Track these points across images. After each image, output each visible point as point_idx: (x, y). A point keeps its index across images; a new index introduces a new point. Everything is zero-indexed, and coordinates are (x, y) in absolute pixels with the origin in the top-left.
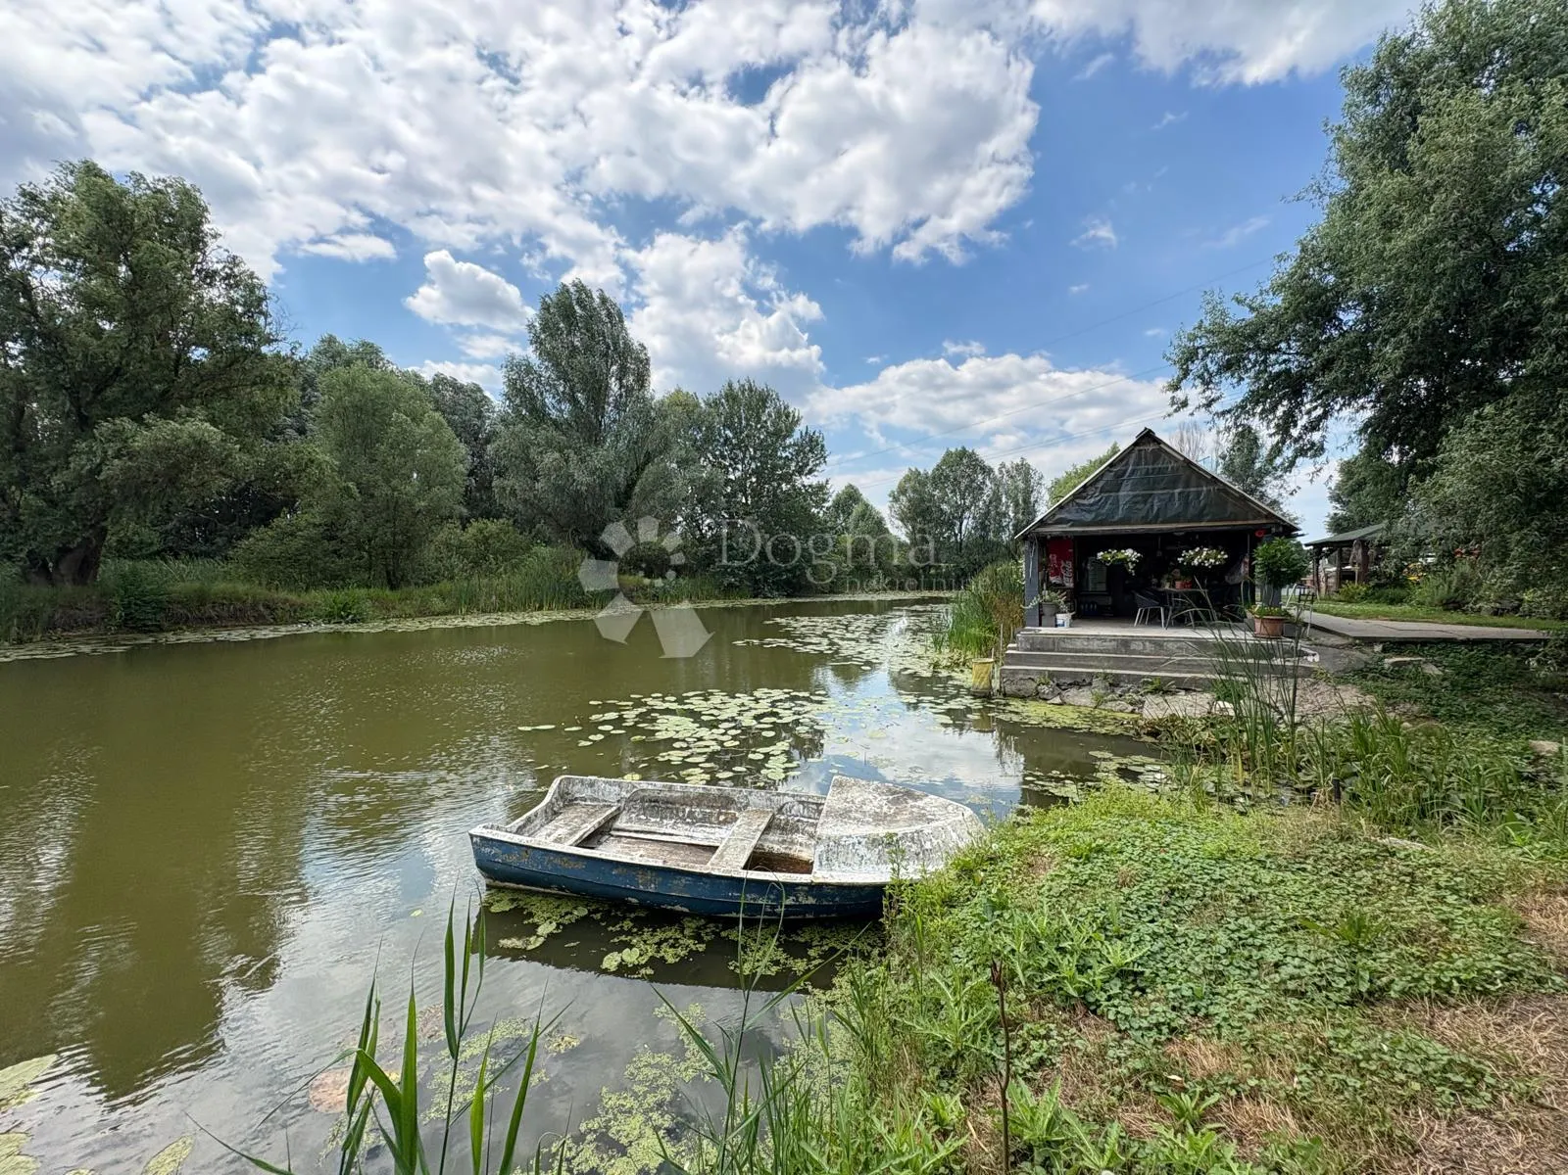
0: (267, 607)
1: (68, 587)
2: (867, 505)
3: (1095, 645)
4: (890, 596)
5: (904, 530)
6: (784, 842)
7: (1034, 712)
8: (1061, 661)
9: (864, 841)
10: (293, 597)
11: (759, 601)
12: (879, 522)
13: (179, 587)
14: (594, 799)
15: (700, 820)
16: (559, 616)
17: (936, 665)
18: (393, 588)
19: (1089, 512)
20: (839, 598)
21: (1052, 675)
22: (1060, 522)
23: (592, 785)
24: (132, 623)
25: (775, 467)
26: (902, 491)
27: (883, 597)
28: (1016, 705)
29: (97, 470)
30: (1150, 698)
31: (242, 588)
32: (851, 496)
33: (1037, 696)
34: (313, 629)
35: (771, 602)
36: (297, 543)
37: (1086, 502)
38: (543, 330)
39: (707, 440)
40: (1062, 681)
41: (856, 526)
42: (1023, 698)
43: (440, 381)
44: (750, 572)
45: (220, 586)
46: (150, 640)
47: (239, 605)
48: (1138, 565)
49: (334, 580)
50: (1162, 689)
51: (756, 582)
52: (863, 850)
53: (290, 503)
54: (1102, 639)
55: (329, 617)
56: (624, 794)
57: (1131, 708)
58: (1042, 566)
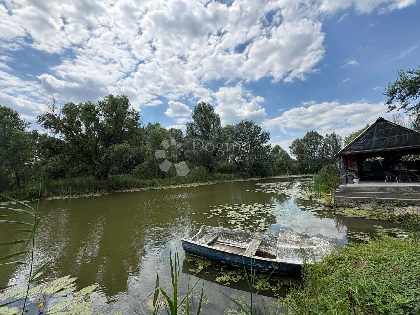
0: (138, 184)
1: (103, 181)
2: (283, 150)
3: (370, 189)
4: (293, 176)
5: (295, 157)
6: (266, 249)
7: (349, 212)
8: (357, 195)
9: (293, 250)
10: (143, 181)
11: (253, 179)
12: (287, 155)
13: (122, 180)
14: (212, 233)
15: (241, 240)
16: (201, 184)
17: (311, 196)
18: (163, 179)
19: (361, 146)
20: (277, 177)
21: (354, 199)
22: (350, 150)
23: (211, 228)
24: (114, 188)
25: (255, 142)
26: (293, 145)
27: (290, 176)
28: (341, 209)
29: (108, 156)
30: (396, 208)
31: (133, 180)
32: (278, 148)
33: (349, 207)
34: (147, 189)
35: (256, 179)
36: (143, 169)
37: (359, 143)
38: (195, 115)
39: (236, 136)
40: (358, 201)
41: (280, 157)
42: (344, 207)
43: (172, 130)
44: (250, 171)
45: (129, 179)
46: (116, 192)
47: (133, 183)
48: (383, 162)
49: (151, 177)
50: (401, 204)
51: (252, 174)
52: (292, 253)
53: (142, 160)
54: (373, 187)
55: (150, 186)
56: (219, 231)
57: (388, 211)
58: (345, 164)
